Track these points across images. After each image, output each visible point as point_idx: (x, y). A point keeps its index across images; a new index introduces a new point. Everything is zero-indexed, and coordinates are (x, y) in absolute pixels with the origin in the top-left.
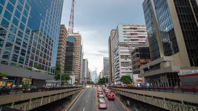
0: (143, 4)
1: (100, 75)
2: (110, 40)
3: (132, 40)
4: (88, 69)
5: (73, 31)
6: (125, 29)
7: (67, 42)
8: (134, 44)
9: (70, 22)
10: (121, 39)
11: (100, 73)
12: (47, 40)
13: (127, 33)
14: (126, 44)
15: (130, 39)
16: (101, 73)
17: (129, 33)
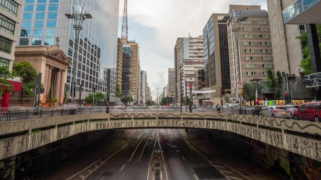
0: (203, 30)
1: (164, 92)
2: (176, 49)
3: (199, 57)
4: (146, 84)
5: (127, 39)
6: (192, 43)
7: (123, 54)
8: (201, 61)
9: (123, 27)
10: (187, 55)
11: (164, 89)
12: (92, 50)
13: (194, 48)
14: (192, 61)
15: (196, 55)
16: (166, 89)
17: (196, 48)
